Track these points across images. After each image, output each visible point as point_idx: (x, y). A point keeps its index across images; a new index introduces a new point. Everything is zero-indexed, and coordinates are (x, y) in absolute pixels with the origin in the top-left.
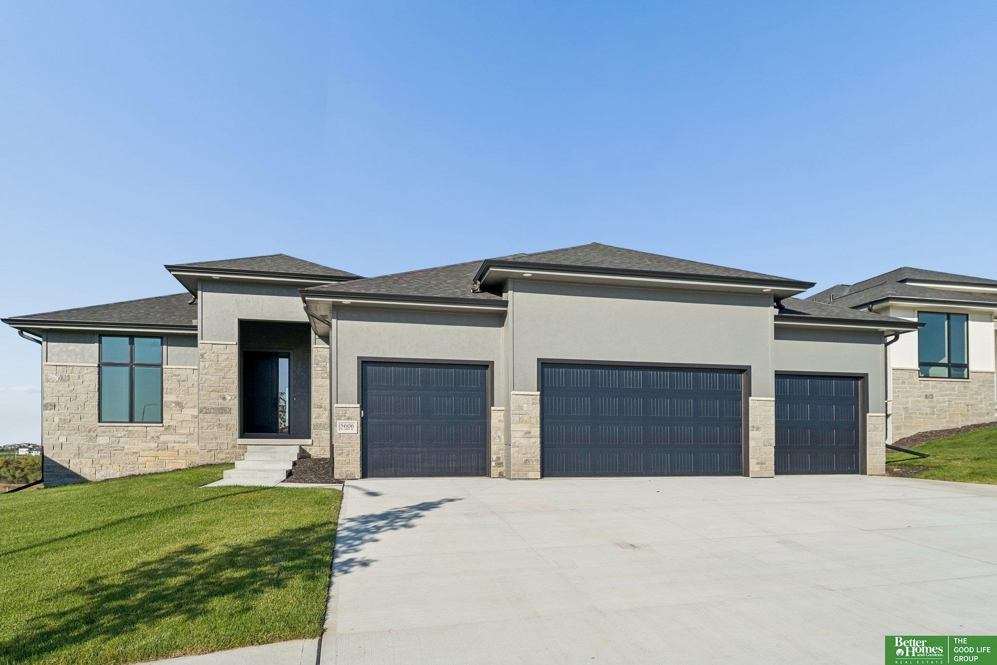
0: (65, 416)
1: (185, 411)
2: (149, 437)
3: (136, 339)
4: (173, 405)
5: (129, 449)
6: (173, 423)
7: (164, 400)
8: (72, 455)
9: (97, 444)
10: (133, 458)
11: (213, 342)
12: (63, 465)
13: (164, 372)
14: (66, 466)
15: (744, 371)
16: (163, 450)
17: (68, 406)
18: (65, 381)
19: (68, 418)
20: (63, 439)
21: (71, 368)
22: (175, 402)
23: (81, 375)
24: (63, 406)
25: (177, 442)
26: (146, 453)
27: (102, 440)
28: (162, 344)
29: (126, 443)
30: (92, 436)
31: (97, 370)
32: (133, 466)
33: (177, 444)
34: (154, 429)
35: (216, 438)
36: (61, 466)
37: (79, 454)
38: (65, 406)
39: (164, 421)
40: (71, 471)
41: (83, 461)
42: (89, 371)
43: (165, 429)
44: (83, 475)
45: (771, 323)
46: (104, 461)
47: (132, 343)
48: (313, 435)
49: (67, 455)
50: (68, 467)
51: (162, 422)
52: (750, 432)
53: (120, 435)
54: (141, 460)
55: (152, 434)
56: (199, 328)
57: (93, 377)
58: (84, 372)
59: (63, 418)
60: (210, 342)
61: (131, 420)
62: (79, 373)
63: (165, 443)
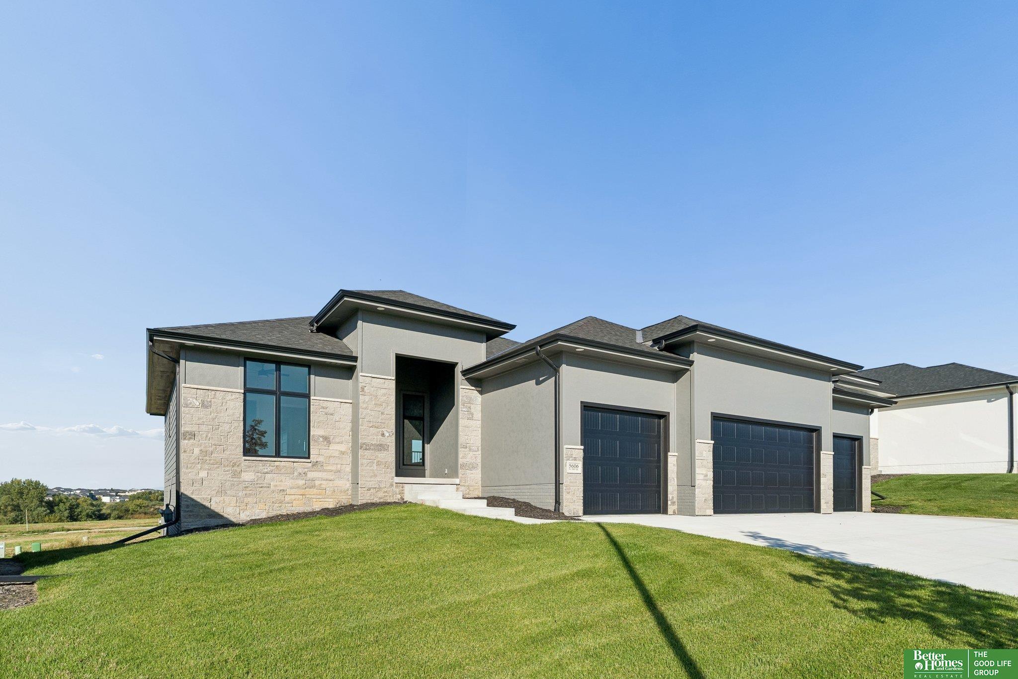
0: (205, 447)
1: (332, 447)
2: (296, 474)
3: (282, 366)
4: (321, 439)
5: (276, 486)
6: (321, 459)
7: (312, 433)
8: (214, 492)
9: (241, 480)
10: (280, 497)
11: (374, 376)
12: (204, 503)
13: (311, 404)
14: (207, 504)
15: (818, 430)
16: (310, 488)
17: (209, 435)
18: (207, 407)
19: (211, 449)
20: (203, 474)
21: (213, 393)
22: (322, 437)
23: (225, 401)
24: (204, 436)
25: (324, 480)
26: (293, 491)
27: (248, 476)
28: (309, 374)
29: (273, 479)
30: (236, 471)
31: (242, 396)
32: (280, 505)
33: (325, 481)
34: (300, 465)
35: (375, 476)
36: (202, 505)
37: (221, 492)
38: (207, 436)
39: (311, 456)
40: (214, 512)
41: (227, 499)
42: (233, 397)
43: (313, 465)
44: (225, 515)
45: (830, 395)
46: (249, 499)
47: (278, 369)
48: (460, 475)
49: (208, 492)
50: (209, 506)
51: (309, 458)
52: (821, 479)
53: (266, 470)
54: (288, 498)
55: (300, 470)
56: (359, 360)
57: (238, 404)
58: (228, 398)
59: (204, 450)
60: (370, 375)
61: (278, 455)
62: (223, 399)
63: (313, 480)
